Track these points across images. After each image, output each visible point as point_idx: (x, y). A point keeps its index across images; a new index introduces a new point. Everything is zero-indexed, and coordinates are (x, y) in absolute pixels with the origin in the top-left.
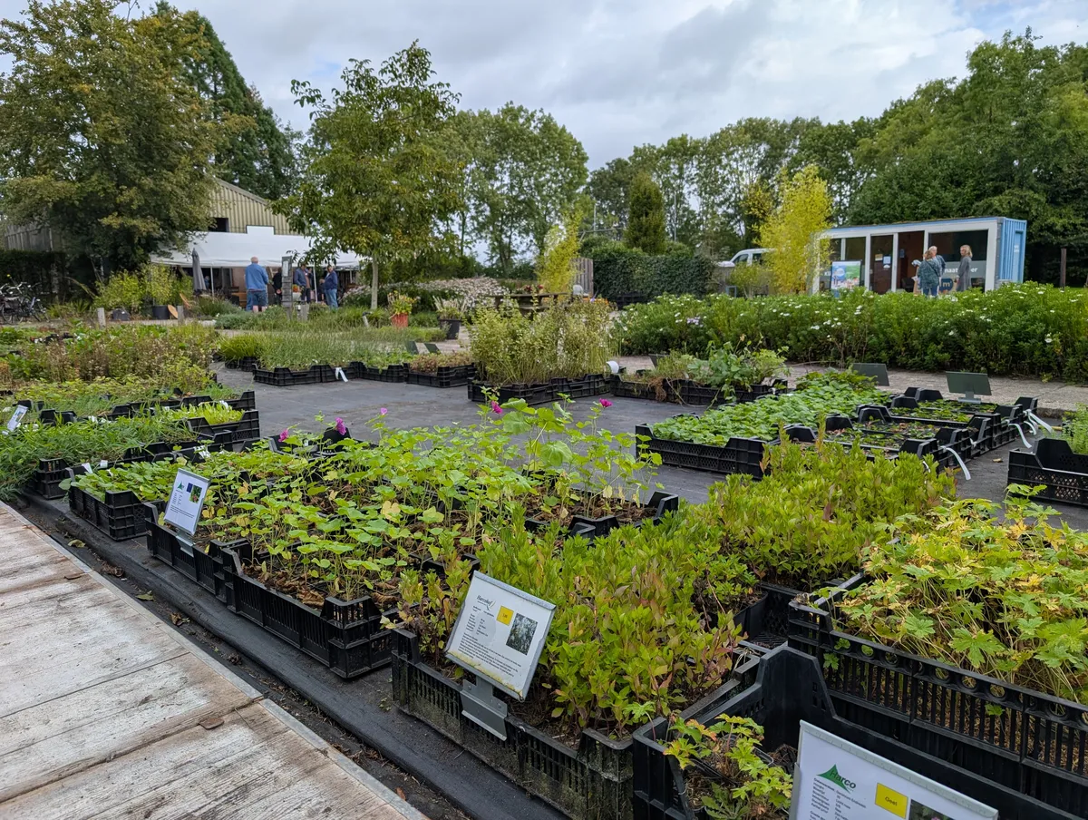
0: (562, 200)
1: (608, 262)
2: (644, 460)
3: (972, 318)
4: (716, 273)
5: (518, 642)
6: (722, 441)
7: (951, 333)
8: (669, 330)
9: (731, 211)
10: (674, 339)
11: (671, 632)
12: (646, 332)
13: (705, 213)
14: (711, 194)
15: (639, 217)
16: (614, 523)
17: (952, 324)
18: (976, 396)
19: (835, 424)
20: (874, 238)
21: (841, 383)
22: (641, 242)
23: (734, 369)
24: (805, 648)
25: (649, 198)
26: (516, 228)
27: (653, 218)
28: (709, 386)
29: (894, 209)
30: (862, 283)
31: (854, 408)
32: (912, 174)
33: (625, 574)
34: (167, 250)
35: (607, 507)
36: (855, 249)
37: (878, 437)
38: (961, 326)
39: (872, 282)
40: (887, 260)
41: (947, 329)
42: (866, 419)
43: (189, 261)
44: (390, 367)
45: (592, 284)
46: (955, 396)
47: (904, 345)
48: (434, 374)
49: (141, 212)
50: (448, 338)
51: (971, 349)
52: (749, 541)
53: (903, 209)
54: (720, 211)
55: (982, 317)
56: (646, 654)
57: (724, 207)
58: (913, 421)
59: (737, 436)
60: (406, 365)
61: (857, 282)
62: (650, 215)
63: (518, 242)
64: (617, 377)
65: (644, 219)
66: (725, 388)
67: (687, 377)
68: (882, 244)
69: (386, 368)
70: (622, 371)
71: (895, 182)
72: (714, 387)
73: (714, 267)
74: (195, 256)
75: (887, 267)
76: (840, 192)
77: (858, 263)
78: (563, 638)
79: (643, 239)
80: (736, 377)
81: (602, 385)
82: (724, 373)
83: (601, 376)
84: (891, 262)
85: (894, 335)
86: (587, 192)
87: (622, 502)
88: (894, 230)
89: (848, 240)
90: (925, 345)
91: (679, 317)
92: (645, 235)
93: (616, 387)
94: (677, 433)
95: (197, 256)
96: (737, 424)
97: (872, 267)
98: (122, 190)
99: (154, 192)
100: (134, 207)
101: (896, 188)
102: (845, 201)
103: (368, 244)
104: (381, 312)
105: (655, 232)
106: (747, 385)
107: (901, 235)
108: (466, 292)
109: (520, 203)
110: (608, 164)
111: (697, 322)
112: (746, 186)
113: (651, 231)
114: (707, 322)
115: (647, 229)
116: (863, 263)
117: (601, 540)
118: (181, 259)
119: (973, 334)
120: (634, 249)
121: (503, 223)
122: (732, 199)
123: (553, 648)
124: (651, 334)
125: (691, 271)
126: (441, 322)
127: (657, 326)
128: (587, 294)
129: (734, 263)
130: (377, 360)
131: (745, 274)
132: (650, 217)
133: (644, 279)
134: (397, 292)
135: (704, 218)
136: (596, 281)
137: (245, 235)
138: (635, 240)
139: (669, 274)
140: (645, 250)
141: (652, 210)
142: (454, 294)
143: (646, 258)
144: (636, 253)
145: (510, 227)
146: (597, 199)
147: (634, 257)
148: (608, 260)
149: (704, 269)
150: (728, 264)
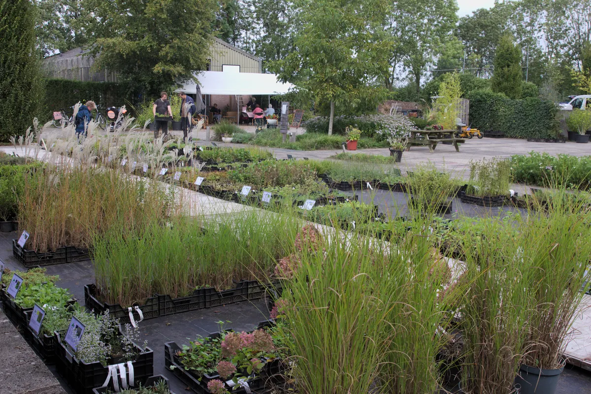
4: (558, 114)
8: (536, 171)
10: (538, 176)
12: (523, 171)
13: (550, 53)
14: (555, 39)
15: (502, 67)
22: (503, 85)
25: (511, 53)
27: (514, 69)
43: (193, 91)
44: (396, 184)
45: (468, 117)
49: (173, 62)
50: (396, 161)
57: (566, 49)
60: (405, 184)
62: (511, 67)
64: (515, 198)
65: (506, 69)
69: (392, 184)
73: (557, 111)
81: (507, 200)
83: (506, 196)
86: (455, 33)
91: (542, 165)
92: (507, 81)
93: (514, 202)
98: (162, 47)
99: (179, 48)
103: (333, 94)
104: (338, 138)
105: (514, 79)
108: (389, 125)
110: (474, 12)
111: (550, 169)
113: (511, 79)
114: (556, 169)
115: (508, 77)
118: (190, 88)
120: (499, 94)
124: (526, 172)
125: (541, 112)
126: (392, 152)
127: (529, 169)
128: (465, 125)
129: (571, 106)
130: (387, 180)
131: (580, 117)
132: (511, 68)
133: (506, 115)
134: (351, 126)
135: (549, 57)
136: (470, 114)
137: (221, 72)
138: (497, 85)
139: (524, 114)
140: (507, 94)
141: (512, 62)
142: (381, 126)
143: (508, 101)
144: (501, 96)
145: (395, 60)
146: (463, 39)
147: (499, 100)
148: (479, 101)
149: (549, 112)
150: (568, 106)
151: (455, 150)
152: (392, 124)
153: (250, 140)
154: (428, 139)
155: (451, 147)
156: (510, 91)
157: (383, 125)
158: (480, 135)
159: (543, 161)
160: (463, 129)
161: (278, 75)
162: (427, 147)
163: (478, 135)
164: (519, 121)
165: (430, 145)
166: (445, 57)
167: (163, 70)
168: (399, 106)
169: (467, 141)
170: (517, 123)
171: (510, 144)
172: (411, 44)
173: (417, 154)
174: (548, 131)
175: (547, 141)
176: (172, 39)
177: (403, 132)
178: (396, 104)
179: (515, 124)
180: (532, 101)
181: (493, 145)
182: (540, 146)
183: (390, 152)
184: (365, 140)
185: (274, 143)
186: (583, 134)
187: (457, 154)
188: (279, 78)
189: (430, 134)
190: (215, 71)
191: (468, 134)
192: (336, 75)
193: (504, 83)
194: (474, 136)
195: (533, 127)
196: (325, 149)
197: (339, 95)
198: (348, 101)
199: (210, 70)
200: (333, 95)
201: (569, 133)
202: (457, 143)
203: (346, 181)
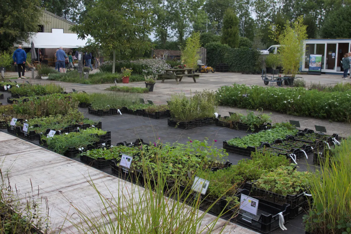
0: (191, 13)
1: (213, 50)
2: (225, 154)
3: (333, 103)
4: (260, 57)
5: (204, 187)
6: (245, 146)
7: (327, 108)
8: (236, 98)
9: (270, 20)
10: (238, 101)
11: (227, 186)
12: (228, 98)
13: (258, 20)
14: (261, 12)
15: (227, 28)
16: (218, 169)
17: (327, 104)
18: (323, 132)
19: (278, 141)
20: (328, 45)
21: (285, 127)
23: (254, 120)
24: (248, 189)
25: (232, 20)
26: (169, 26)
27: (234, 29)
28: (246, 124)
29: (341, 28)
30: (322, 64)
31: (285, 136)
32: (348, 13)
33: (220, 177)
34: (20, 41)
35: (216, 165)
36: (320, 49)
37: (288, 146)
38: (330, 105)
39: (327, 63)
40: (333, 54)
41: (326, 106)
42: (288, 140)
44: (137, 110)
45: (206, 59)
46: (317, 132)
47: (313, 110)
48: (154, 114)
50: (150, 91)
51: (332, 113)
52: (244, 172)
53: (344, 28)
54: (266, 19)
55: (336, 103)
56: (223, 188)
58: (300, 141)
59: (250, 146)
60: (143, 110)
61: (320, 63)
63: (170, 32)
64: (218, 120)
65: (229, 30)
66: (251, 126)
67: (240, 121)
68: (331, 47)
69: (135, 110)
70: (219, 116)
71: (341, 16)
72: (248, 125)
74: (32, 44)
75: (333, 57)
76: (321, 13)
77: (320, 56)
78: (210, 186)
79: (229, 39)
80: (255, 123)
81: (212, 121)
82: (251, 121)
83: (212, 118)
84: (335, 55)
85: (310, 106)
86: (203, 9)
87: (219, 164)
88: (337, 42)
89: (317, 45)
90: (320, 110)
91: (240, 94)
92: (230, 37)
93: (217, 122)
94: (234, 144)
95: (33, 44)
96: (251, 141)
97: (327, 57)
98: (6, 17)
100: (10, 24)
101: (341, 18)
102: (323, 18)
104: (118, 75)
106: (258, 125)
107: (340, 44)
108: (152, 66)
109: (172, 14)
111: (246, 96)
112: (278, 8)
113: (233, 35)
114: (250, 96)
115: (231, 34)
116: (323, 55)
117: (215, 172)
118: (27, 44)
119: (333, 108)
120: (225, 45)
121: (163, 23)
122: (271, 14)
123: (209, 187)
124: (230, 99)
125: (250, 56)
126: (147, 85)
127: (232, 96)
128: (204, 64)
129: (268, 52)
130: (132, 107)
131: (272, 59)
132: (232, 29)
133: (229, 58)
134: (125, 67)
135: (258, 23)
136: (207, 58)
137: (51, 33)
138: (225, 40)
139: (240, 57)
140: (229, 45)
141: (233, 26)
142: (147, 67)
143: (230, 49)
144: (226, 46)
145: (167, 25)
146: (208, 13)
147: (225, 49)
148: (213, 49)
149: (255, 55)
150: (266, 52)
151: (193, 81)
152: (154, 65)
153: (60, 78)
154: (175, 75)
155: (191, 80)
156: (232, 43)
157: (148, 66)
158: (213, 71)
159: (241, 91)
160: (202, 67)
161: (79, 34)
162: (175, 80)
163: (212, 71)
164: (237, 62)
165: (176, 79)
166: (197, 24)
167: (5, 33)
168: (168, 53)
169: (204, 75)
170: (236, 63)
171: (230, 76)
172: (176, 15)
173: (167, 85)
174: (254, 67)
175: (254, 73)
176: (12, 11)
177: (161, 70)
178: (167, 52)
179: (234, 63)
180: (244, 49)
181: (220, 77)
182: (249, 77)
183: (145, 85)
184: (135, 76)
185: (74, 80)
186: (274, 69)
187: (195, 84)
188: (79, 36)
189: (177, 71)
190: (47, 32)
191: (205, 70)
192: (114, 33)
193: (229, 38)
194: (209, 71)
195: (245, 65)
196: (108, 83)
197: (117, 47)
198: (123, 51)
199: (44, 32)
200: (113, 47)
201: (267, 68)
202: (195, 77)
203: (101, 109)
